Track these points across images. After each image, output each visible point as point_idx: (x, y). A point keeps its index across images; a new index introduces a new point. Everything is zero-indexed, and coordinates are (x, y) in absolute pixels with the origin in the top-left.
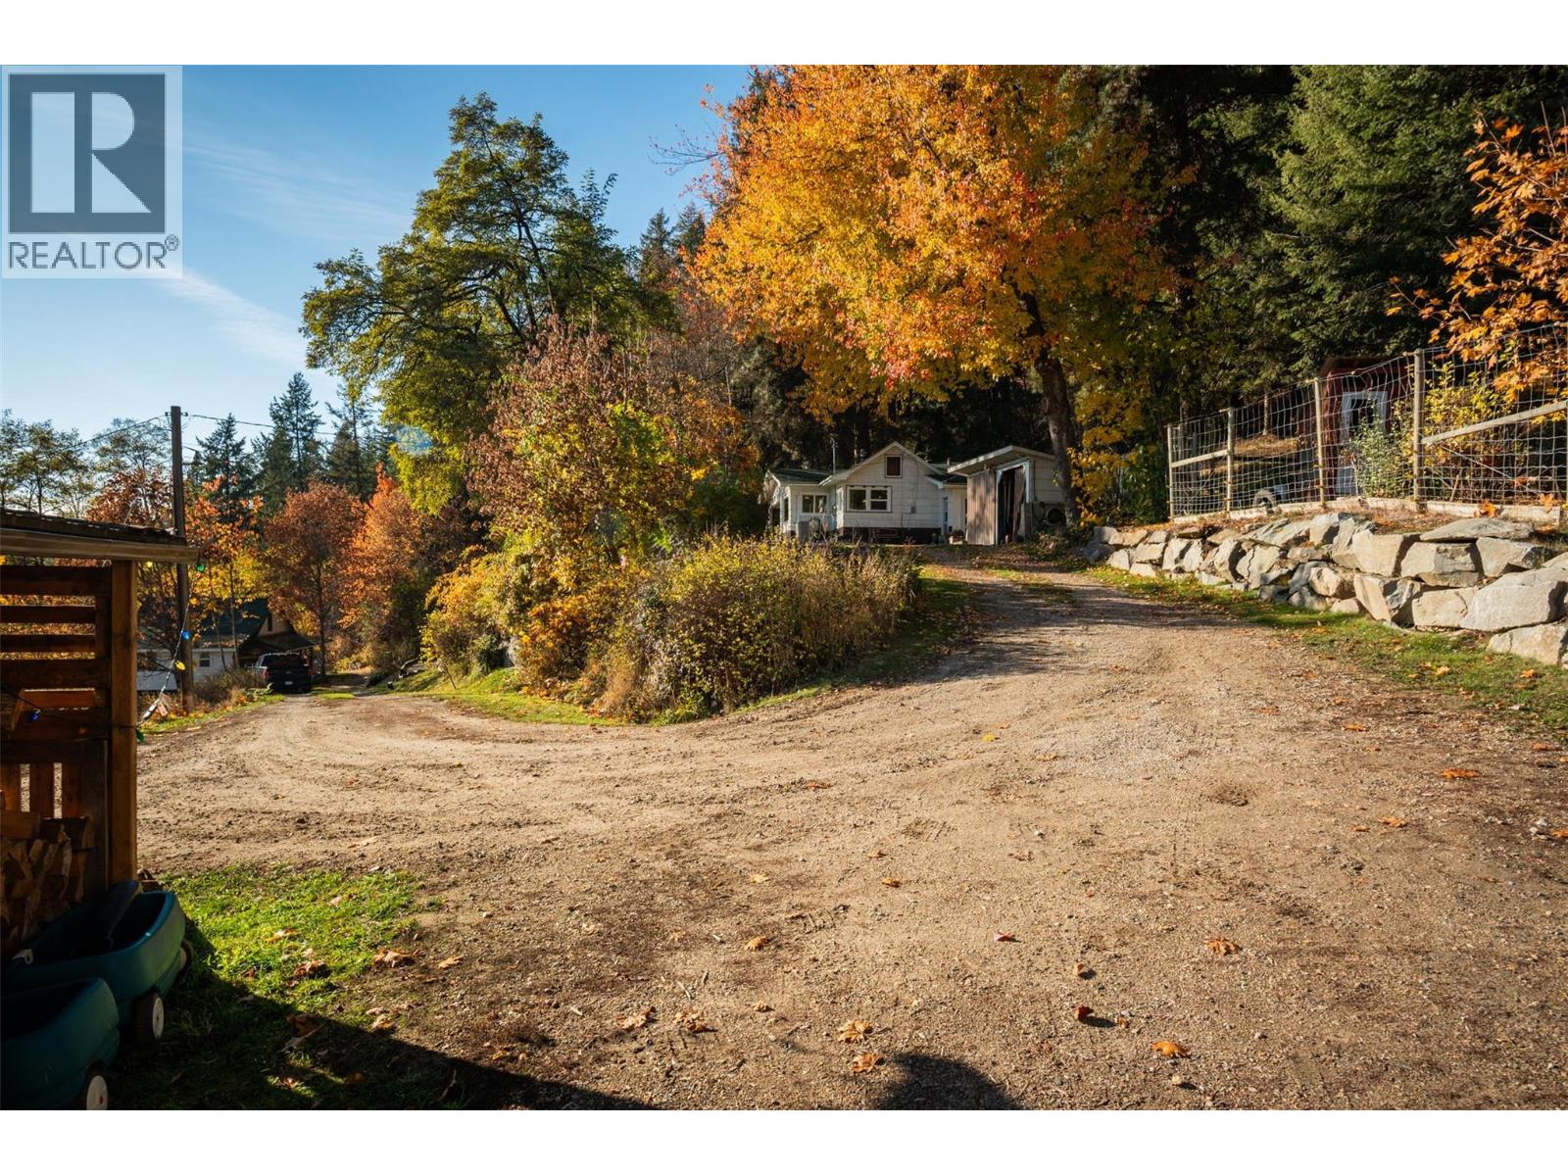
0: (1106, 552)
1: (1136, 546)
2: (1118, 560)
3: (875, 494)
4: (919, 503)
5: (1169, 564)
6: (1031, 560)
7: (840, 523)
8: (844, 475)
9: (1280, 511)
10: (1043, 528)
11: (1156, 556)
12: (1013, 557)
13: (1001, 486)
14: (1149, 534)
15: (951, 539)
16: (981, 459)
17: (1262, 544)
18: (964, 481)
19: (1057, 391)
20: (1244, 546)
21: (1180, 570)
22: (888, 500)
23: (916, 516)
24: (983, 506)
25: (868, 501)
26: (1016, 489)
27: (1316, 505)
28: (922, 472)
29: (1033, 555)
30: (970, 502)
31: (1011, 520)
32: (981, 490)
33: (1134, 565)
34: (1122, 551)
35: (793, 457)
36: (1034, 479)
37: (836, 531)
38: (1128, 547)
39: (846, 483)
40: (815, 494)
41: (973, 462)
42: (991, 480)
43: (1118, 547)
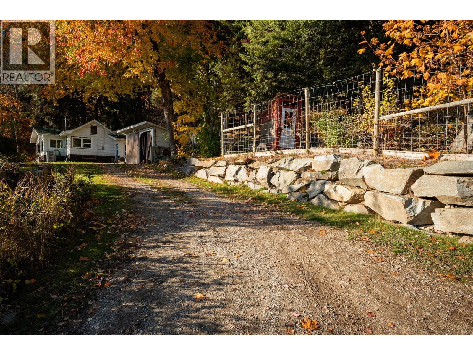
0: (194, 170)
1: (209, 168)
2: (201, 174)
3: (85, 141)
4: (106, 146)
5: (229, 177)
6: (157, 172)
7: (69, 153)
8: (70, 132)
9: (282, 153)
10: (161, 158)
11: (222, 172)
12: (148, 171)
13: (141, 139)
14: (216, 162)
15: (119, 161)
16: (132, 127)
17: (283, 169)
18: (124, 137)
19: (168, 96)
20: (274, 170)
21: (236, 181)
22: (92, 144)
23: (104, 151)
24: (133, 148)
25: (82, 144)
26: (148, 140)
27: (304, 151)
28: (107, 133)
29: (157, 171)
30: (127, 145)
31: (145, 154)
32: (132, 141)
33: (210, 177)
34: (203, 170)
35: (50, 125)
36: (155, 137)
37: (67, 156)
38: (205, 168)
39: (71, 136)
40: (56, 140)
41: (128, 128)
42: (136, 137)
43: (200, 168)
